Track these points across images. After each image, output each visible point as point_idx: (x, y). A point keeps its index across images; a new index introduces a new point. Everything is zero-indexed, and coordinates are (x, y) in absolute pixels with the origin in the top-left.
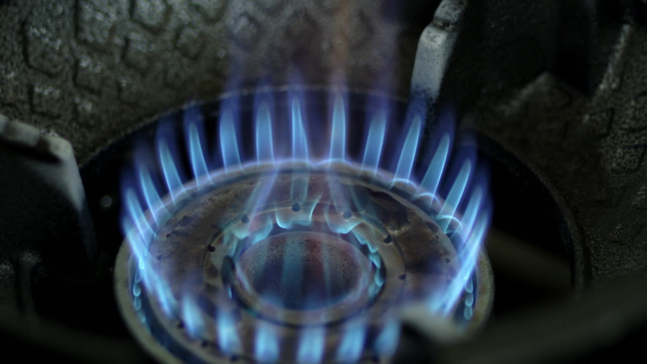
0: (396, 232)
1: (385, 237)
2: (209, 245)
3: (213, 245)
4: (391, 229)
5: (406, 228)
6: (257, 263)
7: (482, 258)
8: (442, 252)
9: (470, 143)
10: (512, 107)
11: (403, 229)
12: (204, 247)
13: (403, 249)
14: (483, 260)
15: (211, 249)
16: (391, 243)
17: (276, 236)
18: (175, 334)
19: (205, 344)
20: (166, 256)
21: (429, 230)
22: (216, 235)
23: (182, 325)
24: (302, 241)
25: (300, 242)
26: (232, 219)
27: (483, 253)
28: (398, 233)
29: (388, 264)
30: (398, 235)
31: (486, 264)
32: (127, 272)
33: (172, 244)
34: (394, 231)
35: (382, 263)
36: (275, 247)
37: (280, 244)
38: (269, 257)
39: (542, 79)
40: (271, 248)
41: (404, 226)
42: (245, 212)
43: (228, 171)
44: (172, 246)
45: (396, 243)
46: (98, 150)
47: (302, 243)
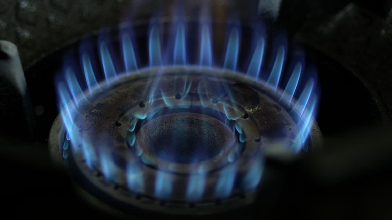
0: (251, 110)
1: (244, 114)
2: (117, 122)
3: (119, 122)
4: (248, 108)
5: (258, 108)
6: (152, 133)
7: (314, 127)
8: (285, 123)
9: (299, 53)
10: (329, 28)
11: (256, 108)
12: (113, 123)
13: (257, 122)
14: (315, 128)
15: (119, 125)
16: (248, 119)
17: (165, 116)
18: (95, 181)
19: (117, 187)
20: (86, 129)
21: (275, 109)
22: (121, 115)
23: (100, 174)
24: (183, 119)
25: (182, 120)
26: (133, 104)
27: (314, 124)
28: (253, 111)
29: (247, 132)
30: (253, 112)
31: (317, 131)
32: (58, 141)
33: (90, 121)
34: (249, 110)
35: (243, 131)
36: (164, 123)
37: (168, 121)
38: (160, 130)
39: (349, 8)
40: (162, 123)
41: (257, 106)
42: (142, 100)
43: (128, 74)
44: (90, 122)
45: (252, 118)
46: (35, 61)
47: (184, 120)
